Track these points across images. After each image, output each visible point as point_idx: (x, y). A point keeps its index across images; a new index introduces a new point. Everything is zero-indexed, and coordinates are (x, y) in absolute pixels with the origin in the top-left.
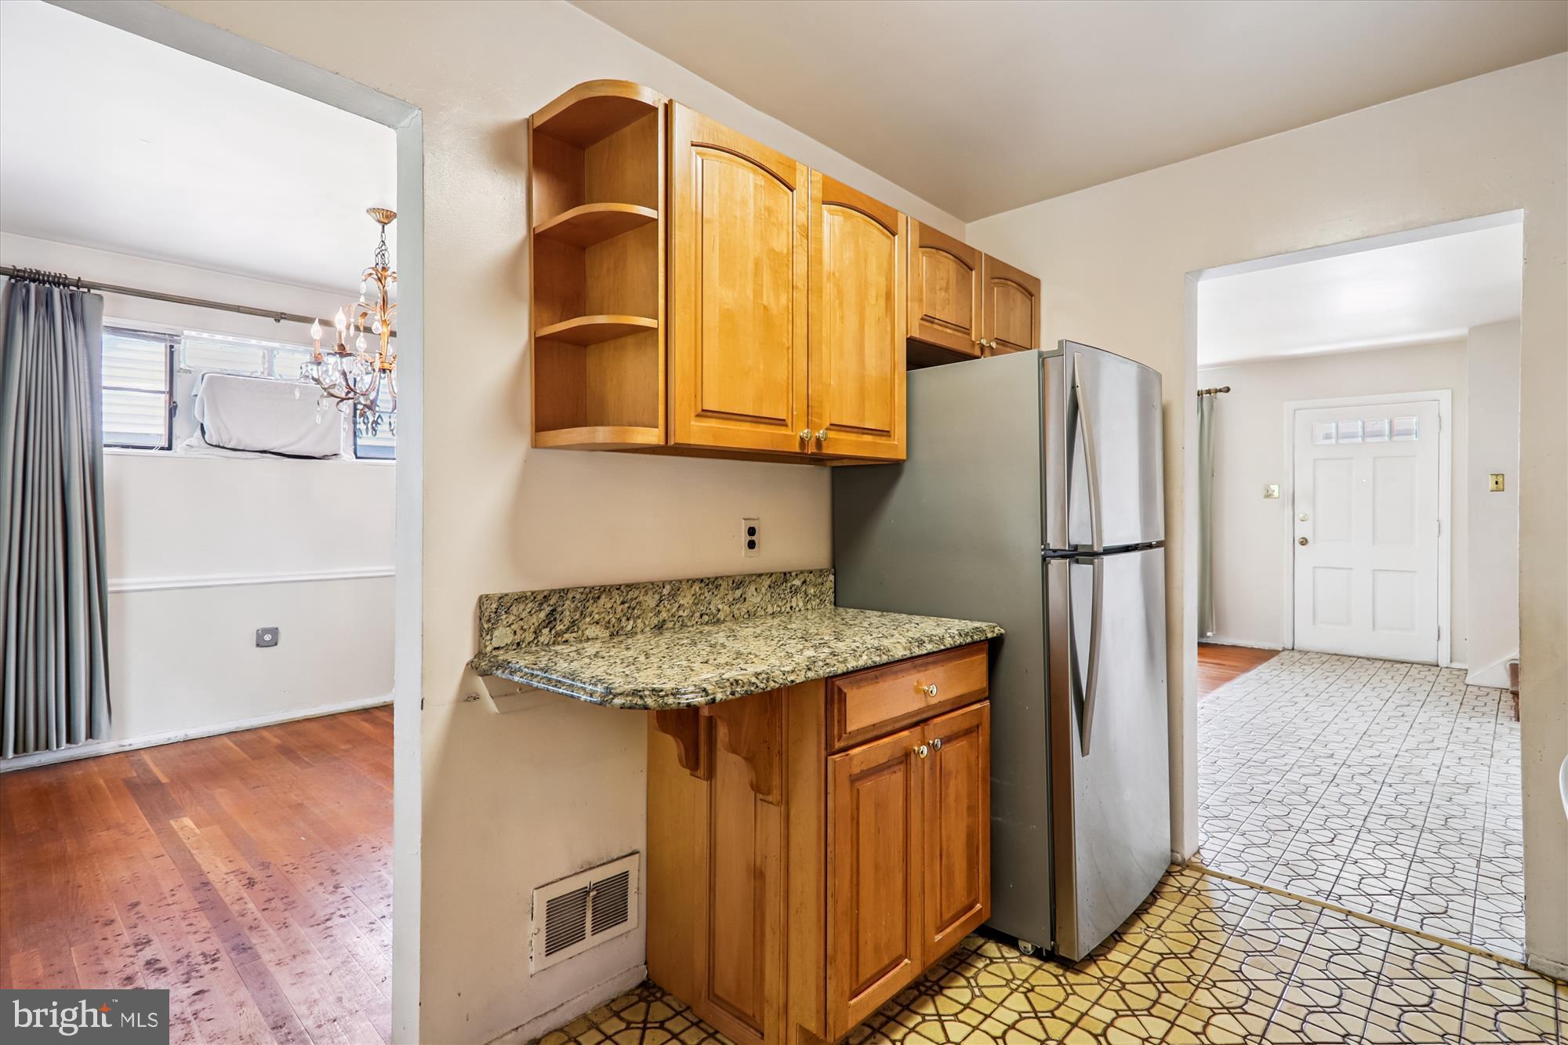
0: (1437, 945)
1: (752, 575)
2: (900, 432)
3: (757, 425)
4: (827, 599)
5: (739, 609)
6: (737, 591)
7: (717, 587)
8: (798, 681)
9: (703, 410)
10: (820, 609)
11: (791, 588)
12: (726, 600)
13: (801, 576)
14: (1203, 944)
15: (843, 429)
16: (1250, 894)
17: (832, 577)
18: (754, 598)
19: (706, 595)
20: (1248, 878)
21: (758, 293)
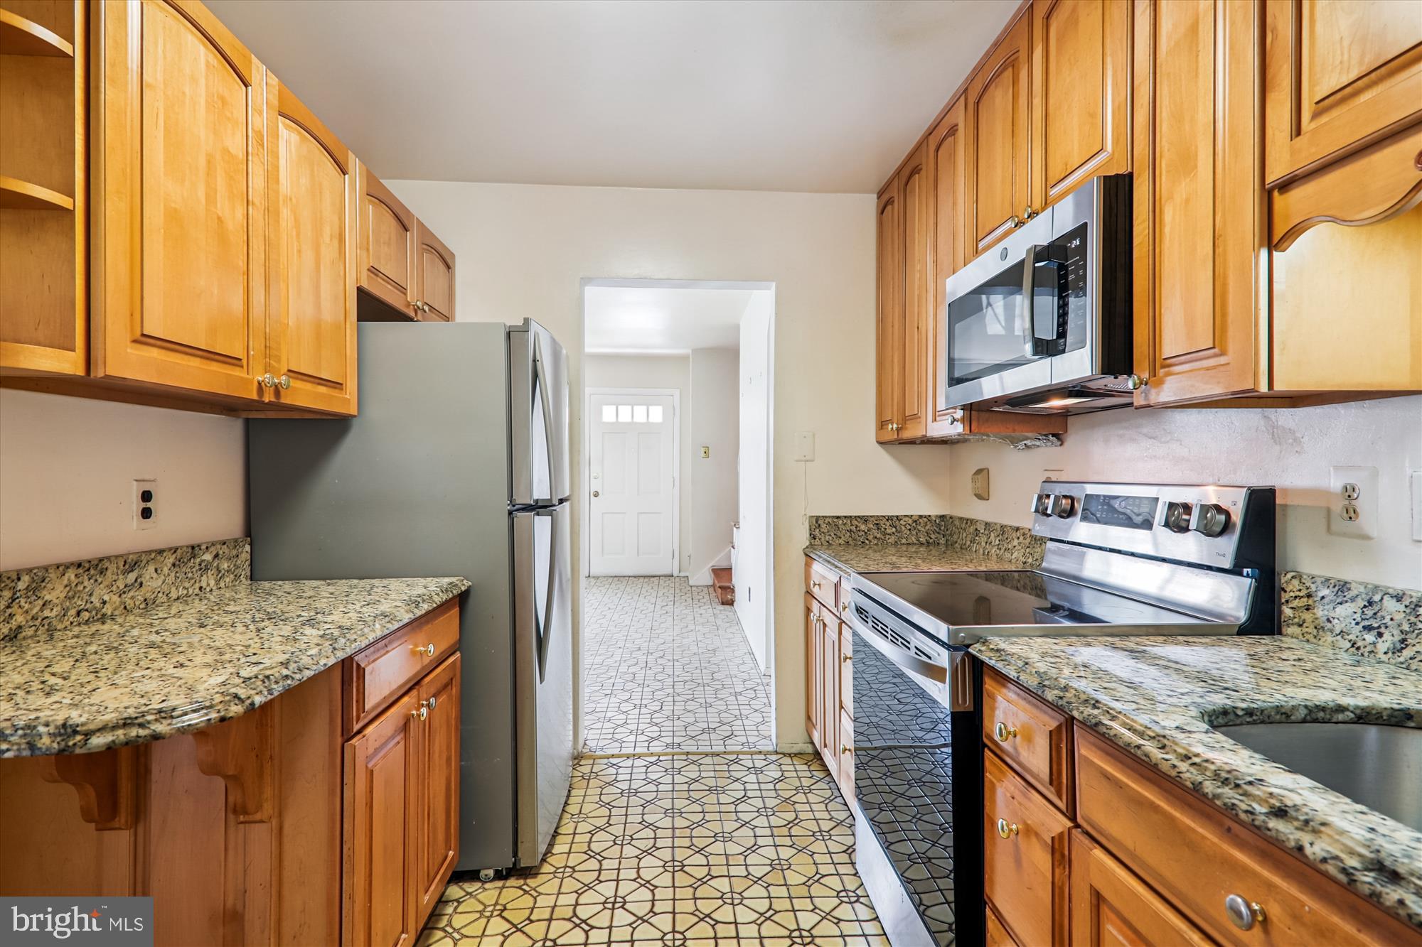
0: (736, 756)
1: (150, 552)
2: (351, 385)
3: (208, 362)
4: (243, 573)
5: (132, 598)
6: (131, 574)
7: (102, 572)
8: (330, 664)
9: (143, 335)
10: (235, 586)
11: (200, 565)
12: (114, 588)
13: (212, 549)
14: (614, 811)
15: (300, 376)
16: (629, 762)
17: (248, 548)
18: (152, 580)
19: (86, 583)
20: (624, 751)
21: (211, 198)
